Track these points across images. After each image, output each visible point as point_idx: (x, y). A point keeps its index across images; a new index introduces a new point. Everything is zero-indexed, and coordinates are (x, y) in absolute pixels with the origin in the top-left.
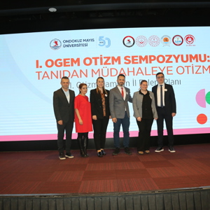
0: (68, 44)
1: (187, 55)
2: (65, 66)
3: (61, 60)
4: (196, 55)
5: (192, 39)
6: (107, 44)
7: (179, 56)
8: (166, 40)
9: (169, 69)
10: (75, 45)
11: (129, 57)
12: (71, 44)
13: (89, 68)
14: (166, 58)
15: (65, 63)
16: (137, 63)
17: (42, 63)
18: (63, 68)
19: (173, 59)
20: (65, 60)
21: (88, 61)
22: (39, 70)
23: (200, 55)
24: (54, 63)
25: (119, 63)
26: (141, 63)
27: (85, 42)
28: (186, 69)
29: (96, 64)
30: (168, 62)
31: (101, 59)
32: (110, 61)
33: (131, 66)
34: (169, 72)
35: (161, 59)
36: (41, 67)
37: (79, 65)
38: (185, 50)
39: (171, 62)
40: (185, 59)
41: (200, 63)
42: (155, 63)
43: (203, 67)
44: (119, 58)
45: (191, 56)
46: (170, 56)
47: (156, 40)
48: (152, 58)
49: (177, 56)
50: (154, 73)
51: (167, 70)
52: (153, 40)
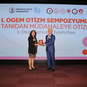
0: (19, 10)
1: (79, 20)
2: (16, 22)
3: (14, 19)
4: (84, 20)
5: (82, 11)
6: (38, 12)
7: (75, 19)
8: (69, 11)
9: (70, 26)
10: (22, 12)
11: (49, 19)
12: (20, 10)
13: (29, 24)
14: (68, 20)
15: (16, 20)
16: (53, 22)
17: (5, 20)
18: (15, 23)
19: (72, 21)
20: (16, 19)
21: (28, 20)
22: (3, 23)
23: (86, 20)
24: (11, 20)
25: (44, 22)
26: (55, 22)
27: (27, 10)
28: (78, 26)
29: (32, 22)
30: (69, 22)
31: (35, 19)
32: (40, 21)
33: (50, 24)
34: (70, 28)
35: (66, 21)
36: (4, 22)
37: (23, 22)
38: (78, 16)
39: (71, 22)
40: (78, 21)
41: (85, 24)
42: (62, 23)
44: (44, 19)
45: (81, 20)
46: (70, 20)
47: (63, 11)
48: (61, 20)
49: (74, 20)
50: (62, 27)
51: (69, 27)
52: (62, 11)
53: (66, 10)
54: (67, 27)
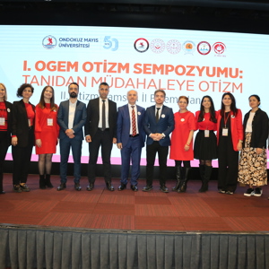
0: (66, 42)
1: (214, 68)
2: (59, 70)
3: (54, 62)
4: (226, 69)
5: (223, 48)
6: (113, 46)
7: (203, 68)
8: (189, 46)
9: (190, 83)
10: (74, 45)
11: (140, 65)
12: (69, 43)
13: (90, 75)
14: (188, 70)
15: (60, 67)
16: (150, 73)
17: (31, 65)
18: (56, 73)
19: (195, 71)
20: (60, 63)
21: (88, 67)
22: (27, 73)
23: (231, 69)
24: (46, 66)
25: (128, 72)
26: (154, 73)
27: (86, 43)
28: (211, 85)
29: (98, 71)
30: (189, 74)
31: (105, 65)
32: (116, 68)
33: (142, 76)
34: (190, 88)
35: (180, 70)
36: (29, 69)
37: (76, 70)
39: (194, 75)
40: (211, 73)
41: (229, 79)
42: (172, 75)
43: (234, 84)
44: (127, 65)
45: (219, 69)
46: (192, 68)
47: (176, 46)
48: (170, 68)
49: (201, 68)
50: (170, 87)
51: (188, 85)
52: (172, 46)
53: (182, 43)
54: (184, 86)
